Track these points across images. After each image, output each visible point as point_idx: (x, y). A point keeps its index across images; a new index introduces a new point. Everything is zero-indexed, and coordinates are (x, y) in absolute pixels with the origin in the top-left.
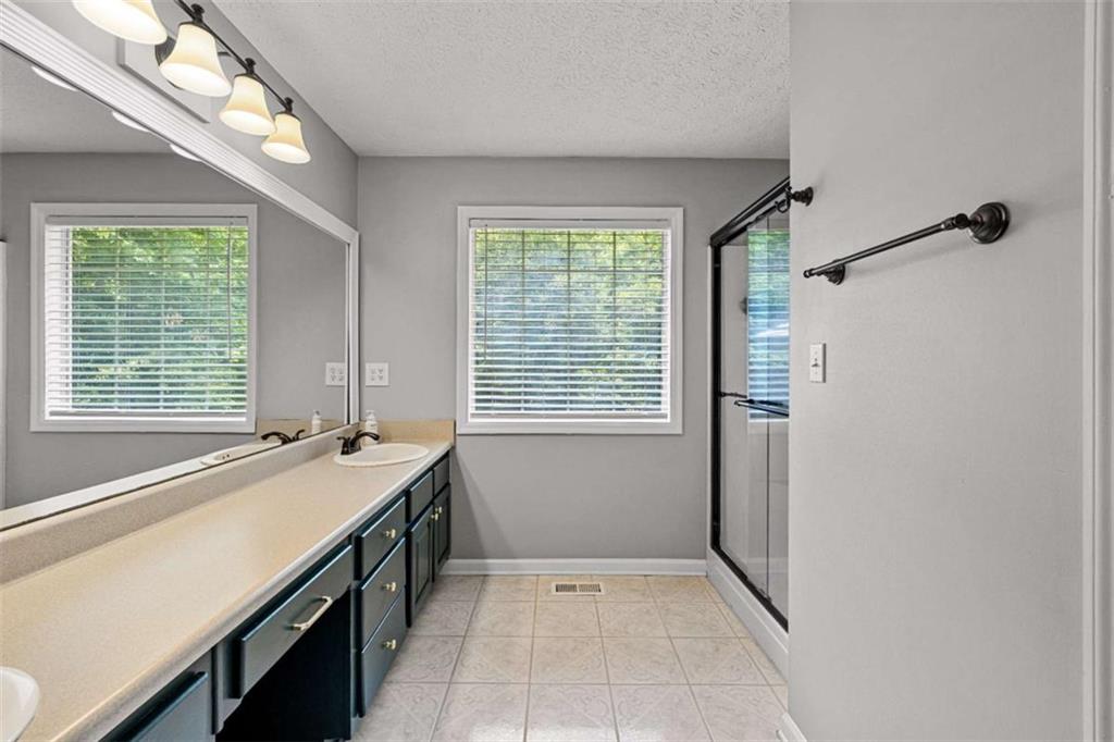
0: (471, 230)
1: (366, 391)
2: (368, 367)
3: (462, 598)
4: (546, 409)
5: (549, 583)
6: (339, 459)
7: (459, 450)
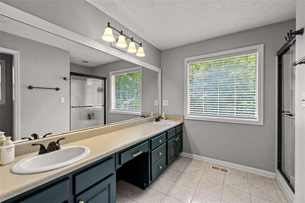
0: (188, 64)
1: (163, 107)
2: (163, 101)
3: (184, 163)
4: (211, 114)
5: (211, 165)
6: (155, 123)
7: (185, 123)
